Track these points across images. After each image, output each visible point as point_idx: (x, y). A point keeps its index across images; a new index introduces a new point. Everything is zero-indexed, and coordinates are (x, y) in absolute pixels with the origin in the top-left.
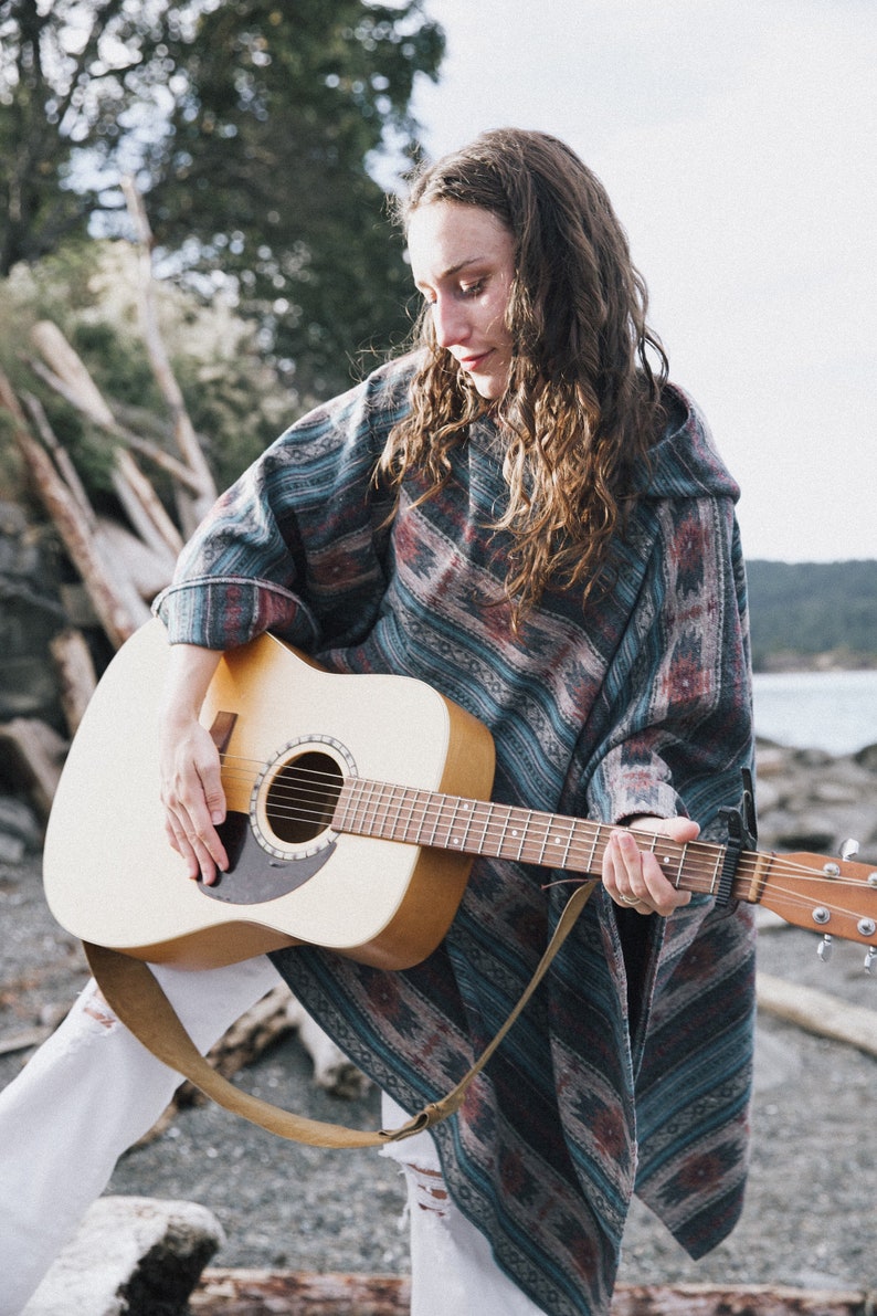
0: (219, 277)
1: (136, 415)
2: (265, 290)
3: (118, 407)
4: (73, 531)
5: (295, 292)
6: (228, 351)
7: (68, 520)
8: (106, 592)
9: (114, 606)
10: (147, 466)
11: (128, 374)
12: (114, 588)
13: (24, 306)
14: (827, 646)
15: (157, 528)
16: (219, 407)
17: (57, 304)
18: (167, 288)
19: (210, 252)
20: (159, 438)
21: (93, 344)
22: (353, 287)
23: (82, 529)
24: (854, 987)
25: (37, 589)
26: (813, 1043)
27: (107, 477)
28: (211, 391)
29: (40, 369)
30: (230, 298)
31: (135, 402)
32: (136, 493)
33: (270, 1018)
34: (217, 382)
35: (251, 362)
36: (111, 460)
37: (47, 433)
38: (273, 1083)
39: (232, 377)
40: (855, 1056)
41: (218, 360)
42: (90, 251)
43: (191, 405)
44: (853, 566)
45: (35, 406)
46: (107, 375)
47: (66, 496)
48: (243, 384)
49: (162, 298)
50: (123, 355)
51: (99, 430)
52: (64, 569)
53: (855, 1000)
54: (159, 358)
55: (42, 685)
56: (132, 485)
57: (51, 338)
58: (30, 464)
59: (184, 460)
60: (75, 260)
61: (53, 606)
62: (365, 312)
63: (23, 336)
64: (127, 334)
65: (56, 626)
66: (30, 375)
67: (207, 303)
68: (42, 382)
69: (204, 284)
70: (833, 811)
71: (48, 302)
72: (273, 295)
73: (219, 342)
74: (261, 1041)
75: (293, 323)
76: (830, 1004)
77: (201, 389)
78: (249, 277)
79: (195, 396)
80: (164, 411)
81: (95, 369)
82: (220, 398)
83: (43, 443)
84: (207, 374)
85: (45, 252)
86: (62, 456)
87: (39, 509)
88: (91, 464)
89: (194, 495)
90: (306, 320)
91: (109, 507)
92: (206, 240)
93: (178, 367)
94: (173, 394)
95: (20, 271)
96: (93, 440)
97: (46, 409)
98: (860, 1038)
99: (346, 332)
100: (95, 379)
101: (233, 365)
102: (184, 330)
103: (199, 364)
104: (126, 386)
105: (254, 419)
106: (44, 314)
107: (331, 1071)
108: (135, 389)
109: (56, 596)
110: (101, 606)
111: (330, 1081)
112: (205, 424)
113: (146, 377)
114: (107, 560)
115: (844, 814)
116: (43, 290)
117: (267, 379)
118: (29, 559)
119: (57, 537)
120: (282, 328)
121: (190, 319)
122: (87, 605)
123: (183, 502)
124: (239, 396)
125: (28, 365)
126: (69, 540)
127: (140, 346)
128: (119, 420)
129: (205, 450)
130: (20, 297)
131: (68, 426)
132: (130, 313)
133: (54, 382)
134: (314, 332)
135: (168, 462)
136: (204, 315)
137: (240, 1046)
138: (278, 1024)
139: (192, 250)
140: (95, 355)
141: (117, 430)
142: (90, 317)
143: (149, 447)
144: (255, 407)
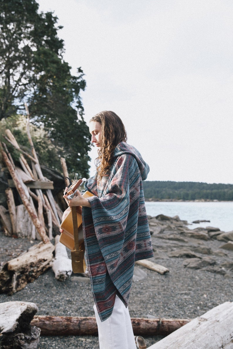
0: (41, 123)
1: (24, 147)
2: (49, 125)
3: (21, 146)
4: (11, 169)
5: (55, 126)
6: (42, 136)
7: (10, 167)
8: (17, 181)
9: (18, 184)
10: (26, 157)
11: (23, 140)
12: (18, 180)
13: (3, 126)
14: (151, 197)
15: (27, 169)
16: (40, 147)
17: (10, 126)
18: (31, 124)
19: (39, 118)
20: (29, 152)
21: (17, 134)
22: (66, 126)
23: (13, 169)
24: (157, 261)
25: (3, 180)
26: (149, 271)
27: (18, 159)
28: (39, 144)
29: (6, 138)
30: (42, 127)
31: (24, 145)
32: (24, 162)
33: (46, 265)
34: (40, 142)
35: (46, 139)
36: (19, 156)
37: (7, 150)
38: (46, 278)
39: (43, 142)
40: (157, 274)
41: (40, 138)
42: (17, 116)
43: (35, 146)
44: (156, 182)
45: (5, 145)
46: (19, 140)
47: (10, 162)
48: (45, 143)
49: (30, 126)
50: (22, 136)
51: (17, 150)
52: (9, 176)
53: (157, 263)
54: (30, 137)
55: (3, 198)
56: (23, 160)
57: (9, 132)
58: (3, 156)
59: (33, 157)
60: (14, 118)
61: (7, 183)
62: (68, 131)
63: (3, 131)
64: (24, 132)
65: (7, 187)
66: (5, 139)
67: (39, 128)
68: (7, 140)
69: (38, 124)
70: (153, 227)
71: (8, 125)
72: (51, 127)
73: (41, 135)
74: (44, 270)
75: (55, 132)
76: (153, 264)
77: (37, 143)
78: (47, 123)
79: (36, 144)
80: (30, 146)
81: (17, 138)
82: (40, 145)
83: (6, 152)
84: (38, 141)
85: (8, 116)
86: (9, 154)
87: (5, 165)
88: (15, 156)
89: (35, 163)
90: (57, 131)
91: (18, 165)
92: (39, 116)
93: (33, 139)
94: (32, 144)
95: (3, 119)
96: (16, 152)
97: (7, 146)
98: (158, 270)
99: (65, 134)
100: (17, 140)
101: (43, 139)
102: (34, 132)
103: (37, 139)
104: (22, 142)
105: (47, 149)
106: (7, 128)
107: (58, 276)
108: (24, 143)
109: (7, 182)
110: (16, 183)
111: (58, 278)
112: (37, 150)
113: (27, 140)
114: (17, 175)
115: (155, 228)
116: (7, 123)
117: (49, 142)
118: (2, 174)
119: (8, 170)
120: (52, 133)
121: (35, 130)
122: (13, 183)
123: (33, 164)
124: (44, 145)
125: (4, 137)
126: (10, 171)
127: (26, 135)
128: (21, 148)
129: (37, 155)
130: (3, 124)
131: (11, 149)
132: (24, 128)
133: (9, 141)
134: (59, 134)
135: (30, 157)
136: (38, 129)
137: (40, 270)
138: (48, 266)
139: (36, 118)
140: (17, 136)
141: (20, 150)
142: (16, 129)
143: (27, 154)
144: (47, 147)
